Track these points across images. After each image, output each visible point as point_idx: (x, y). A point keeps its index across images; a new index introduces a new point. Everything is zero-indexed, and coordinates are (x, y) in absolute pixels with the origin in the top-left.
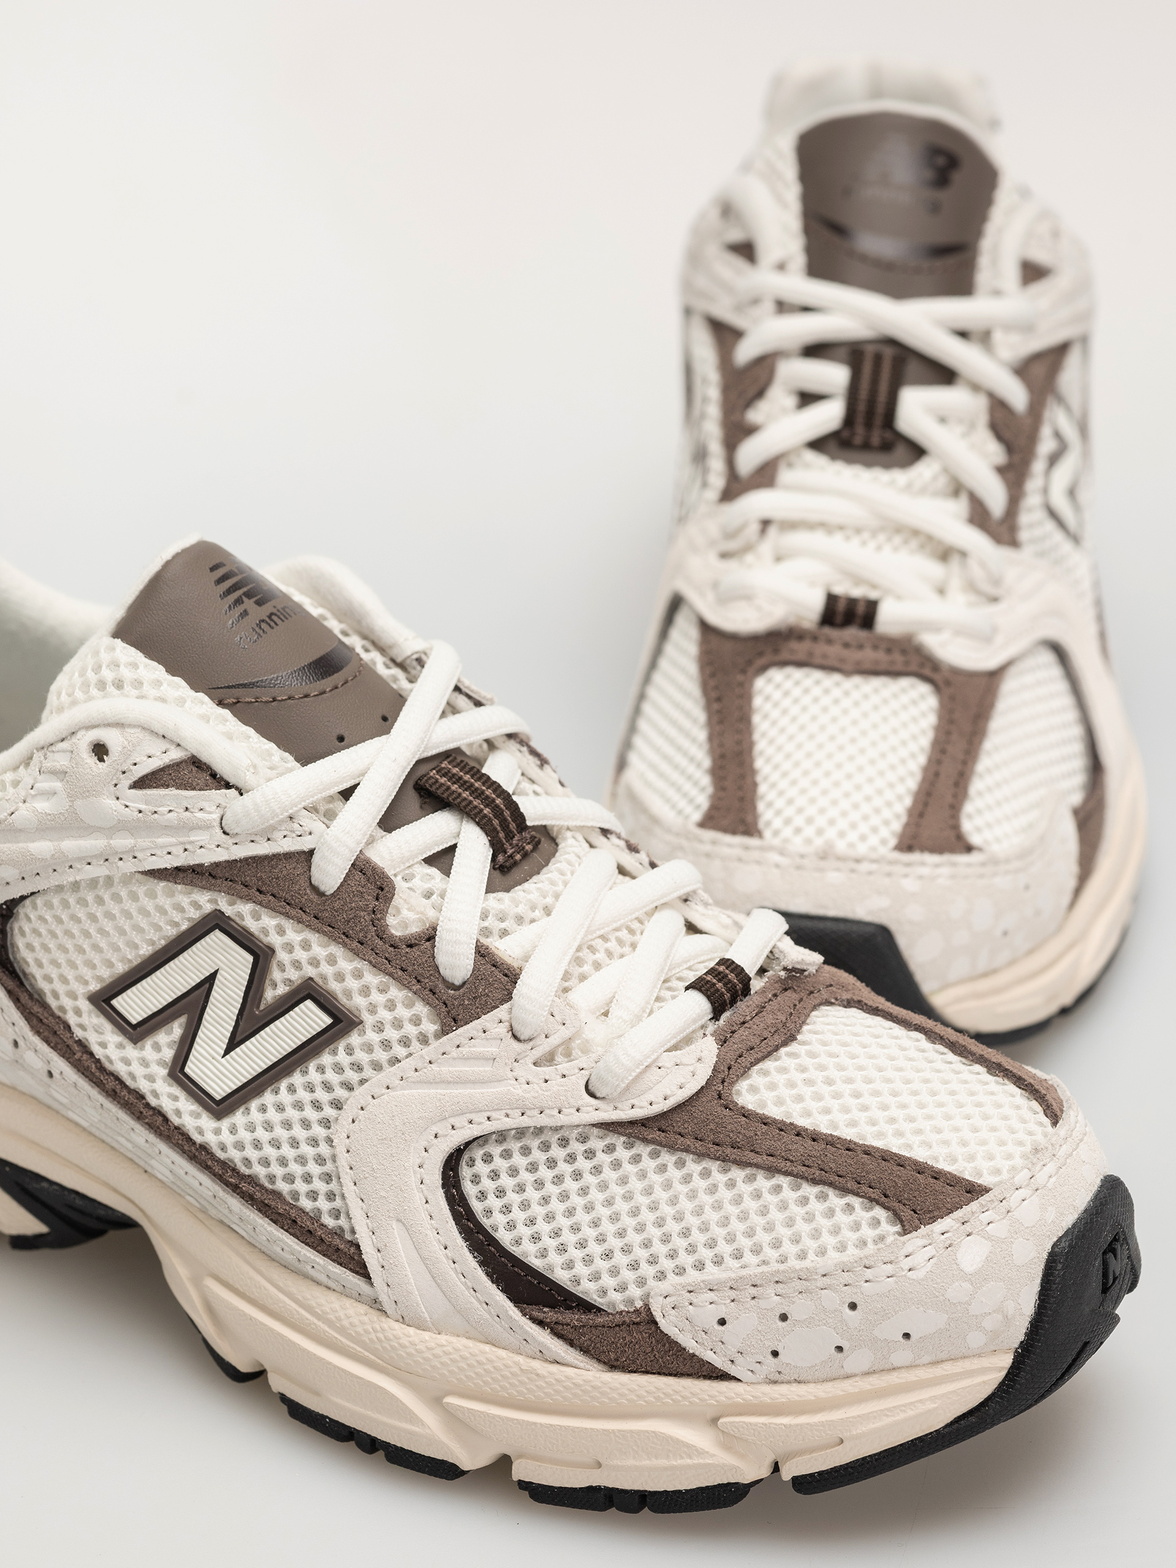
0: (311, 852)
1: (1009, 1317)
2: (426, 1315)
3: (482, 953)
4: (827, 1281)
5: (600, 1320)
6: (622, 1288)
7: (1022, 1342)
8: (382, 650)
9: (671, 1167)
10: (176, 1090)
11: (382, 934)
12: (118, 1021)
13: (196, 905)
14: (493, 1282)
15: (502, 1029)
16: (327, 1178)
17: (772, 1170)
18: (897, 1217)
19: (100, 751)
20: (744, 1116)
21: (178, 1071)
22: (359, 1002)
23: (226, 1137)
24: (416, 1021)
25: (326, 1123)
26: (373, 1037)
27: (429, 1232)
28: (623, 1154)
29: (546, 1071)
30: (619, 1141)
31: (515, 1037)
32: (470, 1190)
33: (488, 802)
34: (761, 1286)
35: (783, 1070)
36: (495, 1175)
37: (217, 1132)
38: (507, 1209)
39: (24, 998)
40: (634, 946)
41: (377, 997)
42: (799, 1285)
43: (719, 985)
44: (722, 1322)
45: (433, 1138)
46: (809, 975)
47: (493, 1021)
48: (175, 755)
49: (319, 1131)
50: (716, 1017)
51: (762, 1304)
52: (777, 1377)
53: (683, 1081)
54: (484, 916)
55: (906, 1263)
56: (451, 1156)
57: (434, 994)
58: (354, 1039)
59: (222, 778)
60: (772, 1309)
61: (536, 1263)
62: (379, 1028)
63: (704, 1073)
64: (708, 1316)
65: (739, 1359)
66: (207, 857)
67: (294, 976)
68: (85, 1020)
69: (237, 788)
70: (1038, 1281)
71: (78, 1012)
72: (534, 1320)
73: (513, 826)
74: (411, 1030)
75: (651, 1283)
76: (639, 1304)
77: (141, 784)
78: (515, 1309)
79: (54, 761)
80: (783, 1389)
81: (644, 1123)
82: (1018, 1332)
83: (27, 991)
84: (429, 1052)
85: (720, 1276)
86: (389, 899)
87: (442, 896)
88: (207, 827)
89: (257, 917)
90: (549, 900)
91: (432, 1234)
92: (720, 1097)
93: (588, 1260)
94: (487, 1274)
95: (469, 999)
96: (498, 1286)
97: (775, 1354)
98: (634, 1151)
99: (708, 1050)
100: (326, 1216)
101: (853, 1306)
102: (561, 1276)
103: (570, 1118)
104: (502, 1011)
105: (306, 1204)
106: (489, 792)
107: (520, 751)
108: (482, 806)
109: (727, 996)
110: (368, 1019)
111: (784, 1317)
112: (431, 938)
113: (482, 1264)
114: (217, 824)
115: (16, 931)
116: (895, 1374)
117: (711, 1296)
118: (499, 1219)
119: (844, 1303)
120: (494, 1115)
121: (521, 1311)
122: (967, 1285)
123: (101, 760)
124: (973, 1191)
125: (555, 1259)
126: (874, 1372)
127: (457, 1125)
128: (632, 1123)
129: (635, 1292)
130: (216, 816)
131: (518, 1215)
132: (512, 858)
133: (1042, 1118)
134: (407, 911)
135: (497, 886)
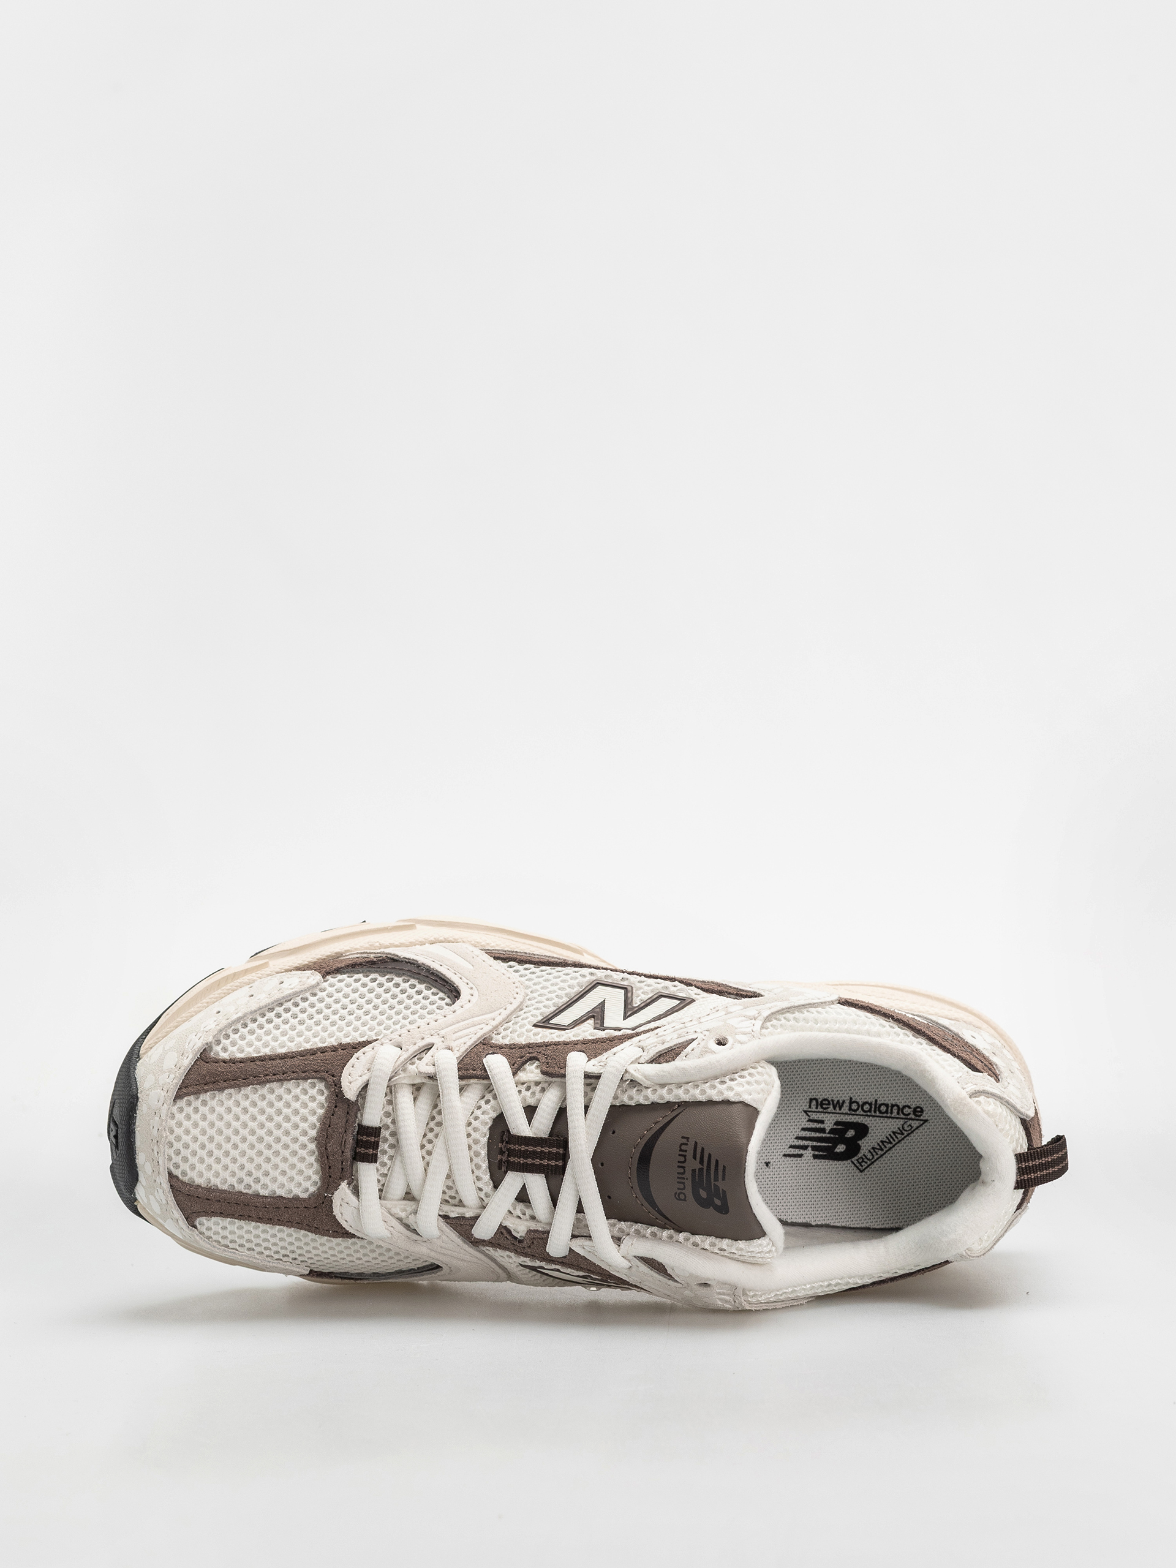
0: (590, 1059)
3: (484, 1076)
15: (457, 1048)
31: (449, 1048)
32: (442, 992)
43: (367, 1140)
46: (334, 1192)
50: (360, 1123)
54: (496, 1097)
63: (345, 1080)
73: (513, 1159)
86: (543, 1069)
87: (520, 1091)
104: (460, 1055)
109: (361, 1137)
112: (513, 1067)
132: (502, 1143)
133: (177, 1173)
134: (532, 1072)
135: (500, 1121)
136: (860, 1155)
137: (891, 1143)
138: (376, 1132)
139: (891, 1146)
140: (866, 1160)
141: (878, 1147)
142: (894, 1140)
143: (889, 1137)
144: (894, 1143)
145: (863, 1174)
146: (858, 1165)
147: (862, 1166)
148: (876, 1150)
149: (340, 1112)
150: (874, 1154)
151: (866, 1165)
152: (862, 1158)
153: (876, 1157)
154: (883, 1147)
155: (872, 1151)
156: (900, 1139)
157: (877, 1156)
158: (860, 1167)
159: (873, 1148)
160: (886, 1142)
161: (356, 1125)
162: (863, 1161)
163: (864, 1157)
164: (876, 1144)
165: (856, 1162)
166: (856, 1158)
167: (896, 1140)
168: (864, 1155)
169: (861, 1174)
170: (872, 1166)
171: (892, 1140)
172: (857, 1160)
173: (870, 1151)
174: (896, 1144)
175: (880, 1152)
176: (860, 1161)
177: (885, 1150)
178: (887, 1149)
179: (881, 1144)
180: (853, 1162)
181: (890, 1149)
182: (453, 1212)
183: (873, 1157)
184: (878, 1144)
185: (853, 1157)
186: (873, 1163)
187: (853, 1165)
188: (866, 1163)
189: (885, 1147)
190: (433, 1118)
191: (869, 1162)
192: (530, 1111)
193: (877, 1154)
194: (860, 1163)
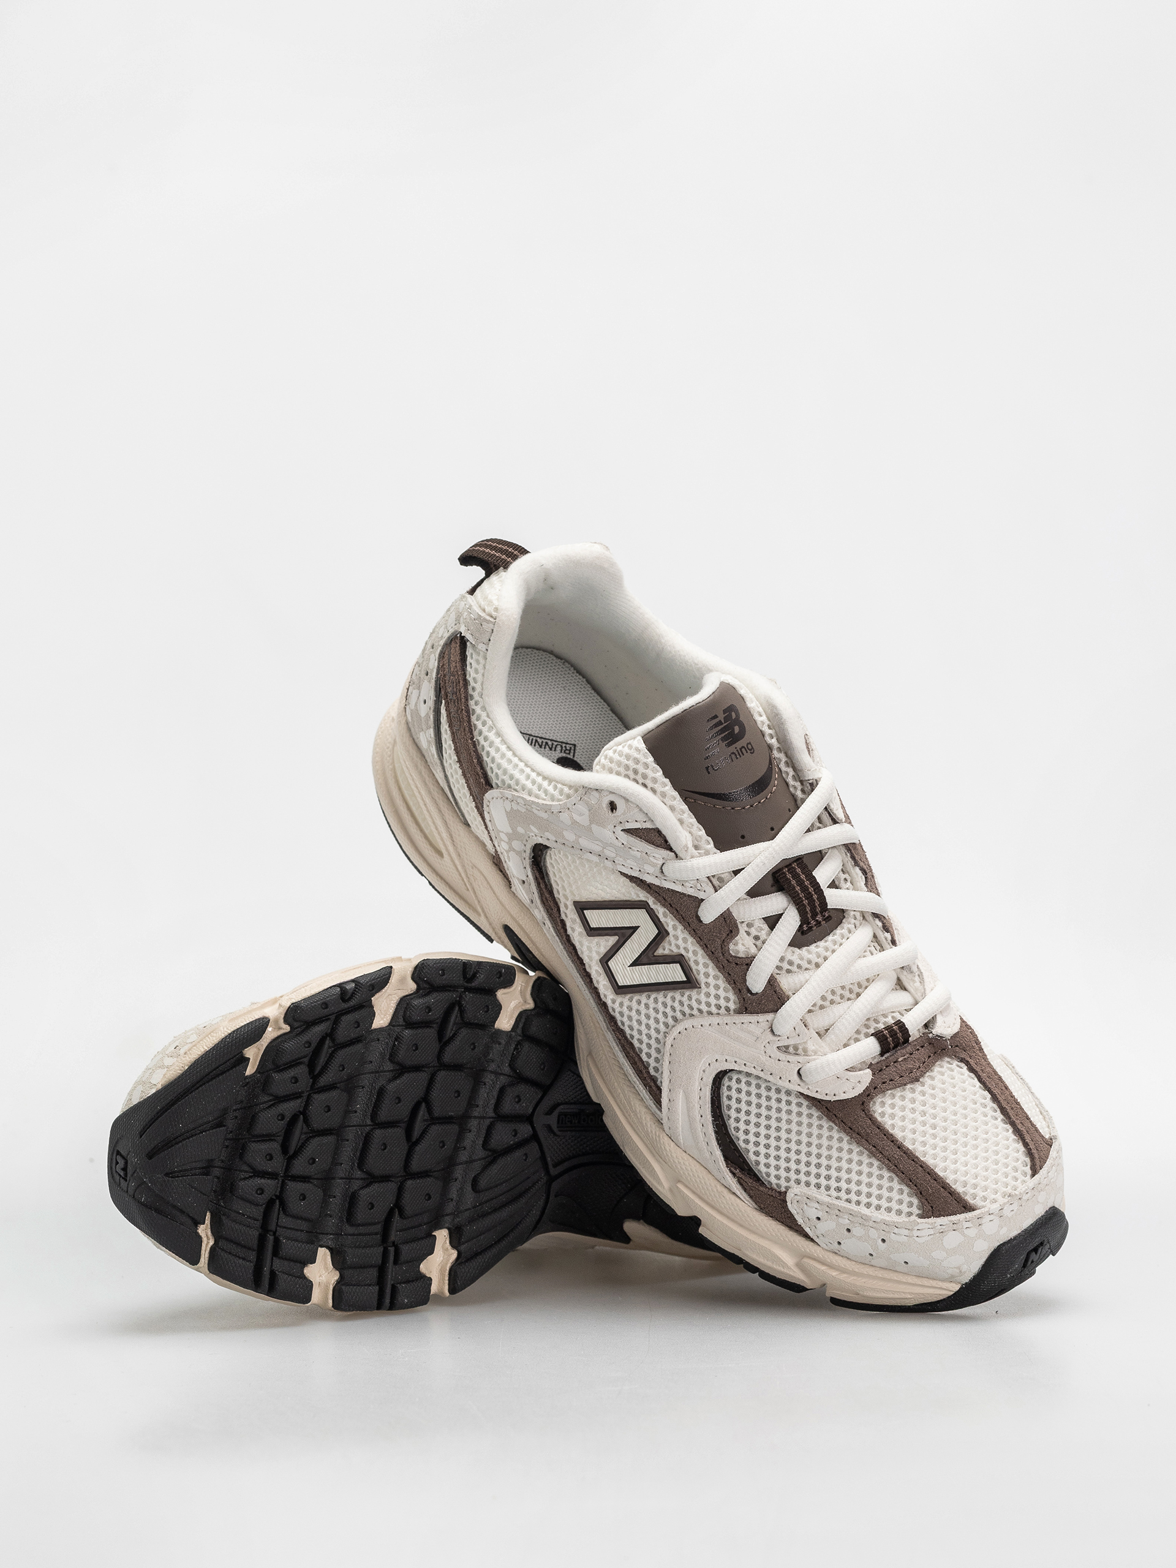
0: (702, 900)
1: (963, 1271)
2: (682, 1141)
3: (772, 982)
4: (875, 1225)
5: (761, 1188)
6: (778, 1177)
7: (966, 1283)
8: (795, 769)
9: (825, 1128)
10: (601, 970)
11: (725, 951)
12: (585, 922)
13: (638, 896)
14: (718, 1144)
15: (766, 1025)
16: (658, 1051)
17: (872, 1154)
18: (921, 1207)
19: (613, 807)
20: (870, 1119)
21: (605, 961)
22: (702, 979)
23: (617, 1006)
24: (727, 999)
25: (666, 1025)
26: (703, 998)
27: (696, 1105)
28: (805, 1110)
29: (782, 1056)
30: (805, 1103)
31: (772, 1031)
32: (725, 1092)
33: (809, 897)
34: (842, 1212)
35: (903, 1098)
36: (739, 1091)
37: (614, 1002)
38: (738, 1111)
39: (542, 886)
40: (858, 995)
41: (711, 980)
42: (861, 1221)
43: (890, 1039)
44: (818, 1219)
45: (715, 1061)
46: (946, 1039)
47: (764, 1018)
48: (649, 825)
49: (662, 1027)
50: (882, 1054)
51: (840, 1220)
52: (838, 1252)
53: (846, 1089)
54: (782, 959)
55: (916, 1233)
56: (721, 1071)
57: (740, 992)
58: (694, 993)
59: (669, 845)
60: (844, 1225)
61: (741, 1144)
62: (708, 995)
63: (860, 1090)
64: (812, 1213)
65: (821, 1237)
66: (650, 879)
67: (675, 950)
68: (568, 912)
69: (675, 853)
70: (984, 1260)
71: (566, 906)
72: (731, 1172)
73: (818, 909)
74: (722, 1003)
75: (792, 1183)
76: (783, 1189)
77: (628, 831)
78: (724, 1162)
79: (589, 798)
80: (837, 1258)
81: (820, 1101)
82: (967, 1278)
83: (545, 882)
84: (728, 1019)
85: (825, 1199)
86: (733, 938)
87: (764, 943)
88: (654, 865)
89: (665, 916)
90: (820, 960)
91: (697, 1106)
92: (863, 1104)
93: (767, 1156)
94: (717, 1139)
95: (756, 1003)
96: (720, 1147)
97: (839, 1243)
98: (810, 1111)
99: (866, 1076)
100: (652, 1068)
101: (883, 1241)
102: (751, 1158)
103: (784, 1084)
104: (770, 1016)
105: (644, 1058)
106: (811, 890)
107: (846, 854)
108: (804, 898)
109: (892, 1045)
110: (704, 989)
111: (849, 1230)
112: (748, 965)
113: (716, 1132)
114: (659, 866)
115: (548, 854)
116: (897, 1274)
117: (817, 1205)
118: (733, 1114)
119: (880, 1238)
120: (748, 1064)
121: (727, 1164)
122: (945, 1254)
123: (612, 811)
124: (967, 1208)
125: (751, 1147)
126: (886, 1269)
127: (728, 1060)
128: (814, 1099)
129: (783, 1183)
130: (660, 863)
131: (743, 1116)
132: (812, 927)
133: (1028, 1170)
134: (741, 945)
135: (796, 943)
136: (564, 755)
137: (536, 741)
138: (879, 1035)
139: (538, 739)
140: (564, 748)
141: (547, 747)
142: (532, 739)
143: (533, 744)
144: (534, 738)
145: (576, 743)
146: (572, 751)
147: (571, 748)
148: (550, 746)
149: (885, 1076)
150: (554, 746)
151: (567, 746)
152: (565, 752)
153: (556, 743)
154: (544, 744)
155: (553, 749)
156: (528, 736)
157: (554, 743)
158: (573, 748)
159: (551, 749)
160: (539, 744)
161: (884, 1058)
162: (566, 750)
163: (563, 751)
164: (546, 750)
165: (572, 754)
166: (569, 756)
167: (531, 738)
168: (561, 752)
169: (577, 745)
170: (564, 741)
171: (534, 741)
172: (569, 754)
173: (555, 750)
174: (534, 736)
175: (550, 743)
176: (568, 752)
177: (545, 741)
178: (543, 740)
179: (543, 747)
180: (574, 756)
181: (541, 738)
182: (886, 939)
183: (557, 745)
184: (545, 748)
185: (570, 758)
186: (562, 742)
187: (576, 754)
188: (566, 747)
189: (542, 742)
190: (832, 1002)
191: (564, 745)
192: (772, 922)
193: (553, 744)
194: (570, 750)
